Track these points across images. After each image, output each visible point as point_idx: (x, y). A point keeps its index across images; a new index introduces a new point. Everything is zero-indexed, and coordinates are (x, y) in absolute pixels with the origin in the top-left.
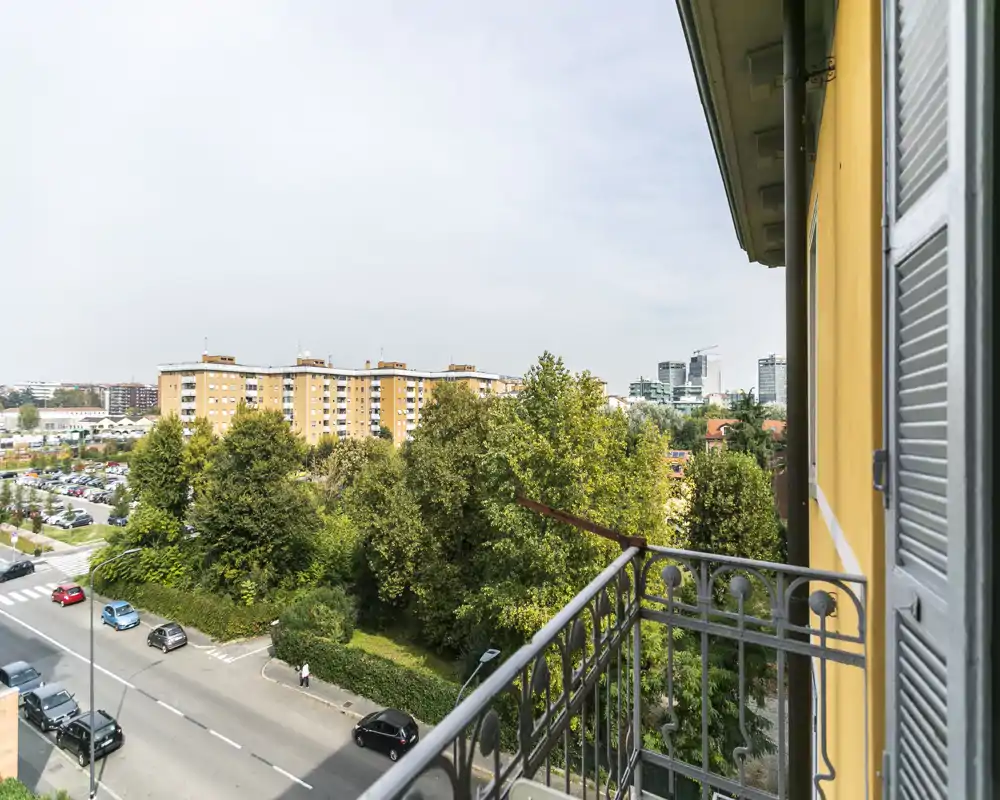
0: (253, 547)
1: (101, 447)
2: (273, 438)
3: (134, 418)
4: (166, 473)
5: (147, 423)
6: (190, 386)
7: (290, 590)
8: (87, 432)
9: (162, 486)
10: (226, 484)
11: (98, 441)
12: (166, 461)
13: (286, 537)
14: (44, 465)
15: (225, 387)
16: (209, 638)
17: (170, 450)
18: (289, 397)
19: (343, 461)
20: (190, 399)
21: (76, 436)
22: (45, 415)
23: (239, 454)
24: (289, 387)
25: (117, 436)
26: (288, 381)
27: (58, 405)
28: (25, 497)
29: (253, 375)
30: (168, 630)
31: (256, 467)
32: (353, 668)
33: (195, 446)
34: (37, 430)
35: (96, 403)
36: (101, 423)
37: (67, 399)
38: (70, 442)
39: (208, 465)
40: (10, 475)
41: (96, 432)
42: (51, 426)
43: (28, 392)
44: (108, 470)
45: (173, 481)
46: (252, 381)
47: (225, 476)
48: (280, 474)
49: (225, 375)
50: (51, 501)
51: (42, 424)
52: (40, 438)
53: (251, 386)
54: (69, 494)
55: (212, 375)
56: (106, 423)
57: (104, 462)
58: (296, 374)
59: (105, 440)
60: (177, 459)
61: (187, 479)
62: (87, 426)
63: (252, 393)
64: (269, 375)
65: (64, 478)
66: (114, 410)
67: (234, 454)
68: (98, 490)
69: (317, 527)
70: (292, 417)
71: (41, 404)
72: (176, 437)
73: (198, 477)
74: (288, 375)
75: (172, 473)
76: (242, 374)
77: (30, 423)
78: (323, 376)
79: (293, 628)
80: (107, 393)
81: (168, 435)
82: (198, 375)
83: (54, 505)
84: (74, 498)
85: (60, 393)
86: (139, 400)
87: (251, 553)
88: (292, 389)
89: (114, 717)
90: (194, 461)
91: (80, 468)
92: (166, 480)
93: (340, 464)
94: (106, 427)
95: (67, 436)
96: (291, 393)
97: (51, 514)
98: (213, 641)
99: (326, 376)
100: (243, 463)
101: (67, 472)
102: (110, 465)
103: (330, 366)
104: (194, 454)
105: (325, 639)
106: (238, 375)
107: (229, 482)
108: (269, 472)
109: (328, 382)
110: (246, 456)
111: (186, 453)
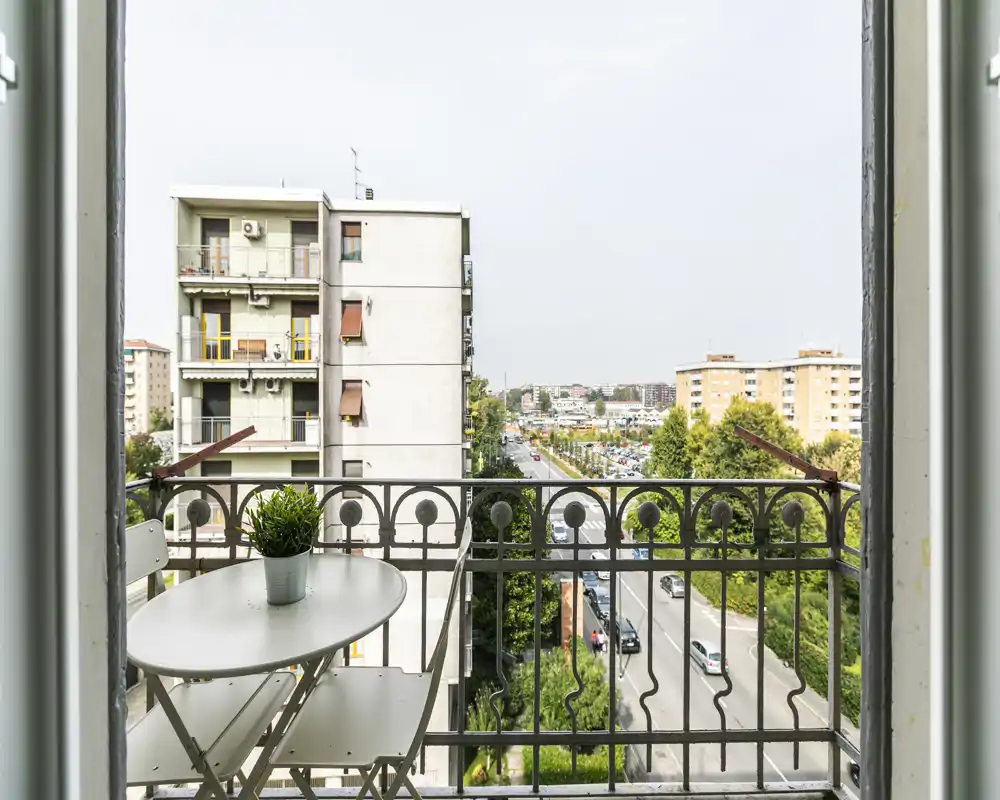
0: (743, 530)
1: (638, 430)
2: (762, 430)
3: (661, 409)
4: (675, 453)
5: (666, 413)
6: (697, 382)
7: (782, 584)
8: (630, 420)
9: (672, 463)
10: (718, 468)
11: (636, 426)
12: (675, 443)
13: (777, 529)
14: (607, 440)
15: (726, 383)
16: (705, 600)
17: (677, 435)
18: (789, 391)
19: (852, 462)
20: (697, 393)
21: (625, 422)
22: (609, 406)
23: (730, 443)
24: (789, 381)
25: (649, 423)
26: (788, 375)
27: (615, 400)
28: (596, 460)
29: (752, 370)
30: (674, 580)
31: (746, 456)
32: (851, 694)
33: (696, 433)
34: (604, 417)
35: (637, 398)
36: (639, 413)
37: (621, 396)
38: (621, 426)
39: (705, 450)
40: (590, 446)
41: (636, 419)
42: (611, 414)
43: (600, 391)
44: (642, 448)
45: (679, 460)
46: (751, 376)
47: (718, 461)
48: (770, 465)
49: (726, 372)
50: (609, 465)
51: (607, 412)
52: (605, 422)
53: (749, 381)
54: (619, 462)
55: (715, 372)
56: (642, 413)
57: (640, 441)
58: (797, 367)
59: (641, 426)
60: (683, 443)
61: (690, 460)
62: (631, 415)
63: (750, 388)
64: (769, 369)
65: (617, 451)
66: (648, 403)
67: (726, 442)
68: (635, 462)
69: (812, 527)
70: (793, 411)
71: (606, 399)
72: (682, 424)
73: (699, 459)
74: (788, 368)
75: (679, 454)
76: (741, 370)
77: (601, 411)
78: (830, 368)
79: (780, 622)
80: (644, 390)
81: (676, 424)
82: (704, 373)
83: (611, 468)
84: (621, 465)
85: (617, 391)
86: (662, 395)
87: (742, 535)
88: (792, 382)
89: (636, 629)
90: (695, 445)
91: (625, 445)
92: (675, 460)
93: (848, 465)
94: (642, 416)
95: (619, 421)
96: (791, 387)
97: (608, 474)
98: (708, 604)
99: (834, 366)
100: (734, 451)
101: (618, 446)
102: (644, 444)
103: (839, 355)
104: (695, 440)
105: (817, 648)
106: (737, 372)
107: (721, 466)
108: (758, 462)
109: (837, 373)
110: (737, 444)
111: (689, 438)
